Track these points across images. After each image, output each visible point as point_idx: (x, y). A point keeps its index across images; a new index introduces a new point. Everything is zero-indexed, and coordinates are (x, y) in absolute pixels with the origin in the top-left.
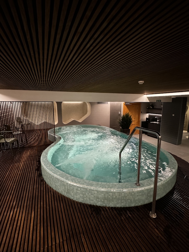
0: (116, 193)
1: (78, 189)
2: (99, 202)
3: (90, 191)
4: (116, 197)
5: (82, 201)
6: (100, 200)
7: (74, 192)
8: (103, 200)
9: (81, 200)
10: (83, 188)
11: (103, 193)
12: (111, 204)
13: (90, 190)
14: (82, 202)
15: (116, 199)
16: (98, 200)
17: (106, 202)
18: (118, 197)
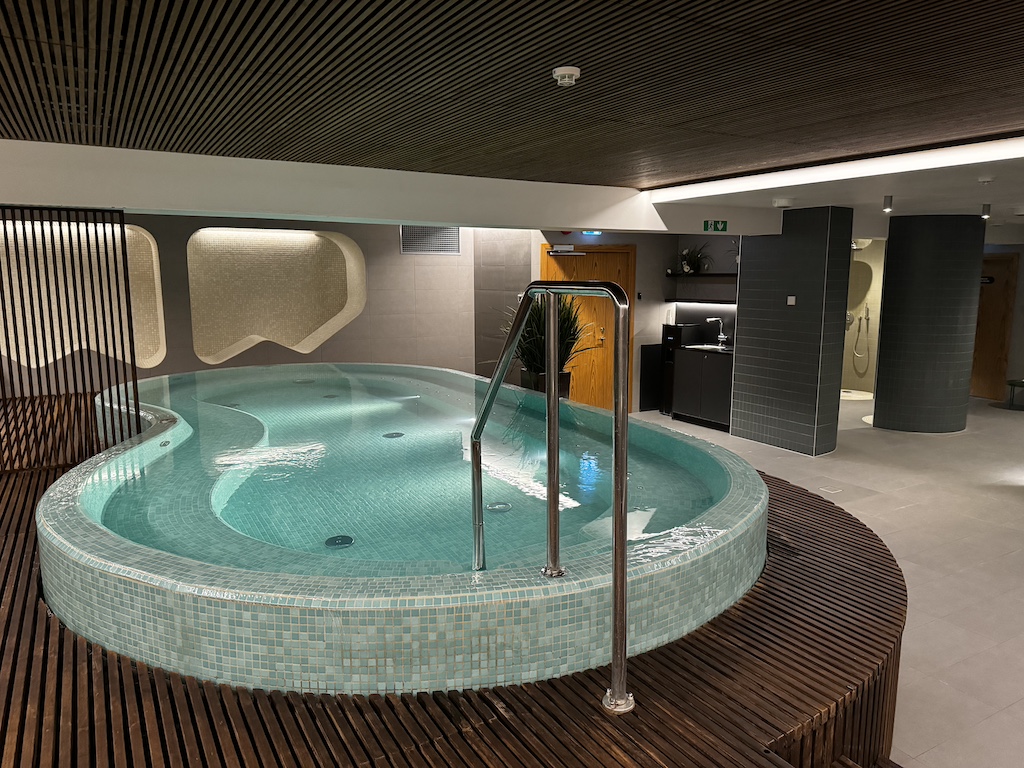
0: (439, 617)
1: (240, 616)
2: (356, 677)
3: (303, 621)
4: (442, 635)
5: (264, 681)
6: (357, 663)
7: (218, 637)
8: (372, 662)
9: (257, 679)
10: (269, 608)
11: (372, 623)
12: (416, 677)
13: (303, 611)
14: (262, 687)
15: (442, 651)
16: (347, 662)
17: (390, 670)
18: (450, 636)
